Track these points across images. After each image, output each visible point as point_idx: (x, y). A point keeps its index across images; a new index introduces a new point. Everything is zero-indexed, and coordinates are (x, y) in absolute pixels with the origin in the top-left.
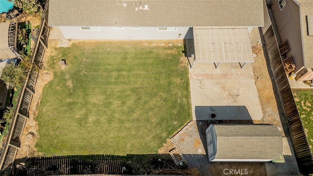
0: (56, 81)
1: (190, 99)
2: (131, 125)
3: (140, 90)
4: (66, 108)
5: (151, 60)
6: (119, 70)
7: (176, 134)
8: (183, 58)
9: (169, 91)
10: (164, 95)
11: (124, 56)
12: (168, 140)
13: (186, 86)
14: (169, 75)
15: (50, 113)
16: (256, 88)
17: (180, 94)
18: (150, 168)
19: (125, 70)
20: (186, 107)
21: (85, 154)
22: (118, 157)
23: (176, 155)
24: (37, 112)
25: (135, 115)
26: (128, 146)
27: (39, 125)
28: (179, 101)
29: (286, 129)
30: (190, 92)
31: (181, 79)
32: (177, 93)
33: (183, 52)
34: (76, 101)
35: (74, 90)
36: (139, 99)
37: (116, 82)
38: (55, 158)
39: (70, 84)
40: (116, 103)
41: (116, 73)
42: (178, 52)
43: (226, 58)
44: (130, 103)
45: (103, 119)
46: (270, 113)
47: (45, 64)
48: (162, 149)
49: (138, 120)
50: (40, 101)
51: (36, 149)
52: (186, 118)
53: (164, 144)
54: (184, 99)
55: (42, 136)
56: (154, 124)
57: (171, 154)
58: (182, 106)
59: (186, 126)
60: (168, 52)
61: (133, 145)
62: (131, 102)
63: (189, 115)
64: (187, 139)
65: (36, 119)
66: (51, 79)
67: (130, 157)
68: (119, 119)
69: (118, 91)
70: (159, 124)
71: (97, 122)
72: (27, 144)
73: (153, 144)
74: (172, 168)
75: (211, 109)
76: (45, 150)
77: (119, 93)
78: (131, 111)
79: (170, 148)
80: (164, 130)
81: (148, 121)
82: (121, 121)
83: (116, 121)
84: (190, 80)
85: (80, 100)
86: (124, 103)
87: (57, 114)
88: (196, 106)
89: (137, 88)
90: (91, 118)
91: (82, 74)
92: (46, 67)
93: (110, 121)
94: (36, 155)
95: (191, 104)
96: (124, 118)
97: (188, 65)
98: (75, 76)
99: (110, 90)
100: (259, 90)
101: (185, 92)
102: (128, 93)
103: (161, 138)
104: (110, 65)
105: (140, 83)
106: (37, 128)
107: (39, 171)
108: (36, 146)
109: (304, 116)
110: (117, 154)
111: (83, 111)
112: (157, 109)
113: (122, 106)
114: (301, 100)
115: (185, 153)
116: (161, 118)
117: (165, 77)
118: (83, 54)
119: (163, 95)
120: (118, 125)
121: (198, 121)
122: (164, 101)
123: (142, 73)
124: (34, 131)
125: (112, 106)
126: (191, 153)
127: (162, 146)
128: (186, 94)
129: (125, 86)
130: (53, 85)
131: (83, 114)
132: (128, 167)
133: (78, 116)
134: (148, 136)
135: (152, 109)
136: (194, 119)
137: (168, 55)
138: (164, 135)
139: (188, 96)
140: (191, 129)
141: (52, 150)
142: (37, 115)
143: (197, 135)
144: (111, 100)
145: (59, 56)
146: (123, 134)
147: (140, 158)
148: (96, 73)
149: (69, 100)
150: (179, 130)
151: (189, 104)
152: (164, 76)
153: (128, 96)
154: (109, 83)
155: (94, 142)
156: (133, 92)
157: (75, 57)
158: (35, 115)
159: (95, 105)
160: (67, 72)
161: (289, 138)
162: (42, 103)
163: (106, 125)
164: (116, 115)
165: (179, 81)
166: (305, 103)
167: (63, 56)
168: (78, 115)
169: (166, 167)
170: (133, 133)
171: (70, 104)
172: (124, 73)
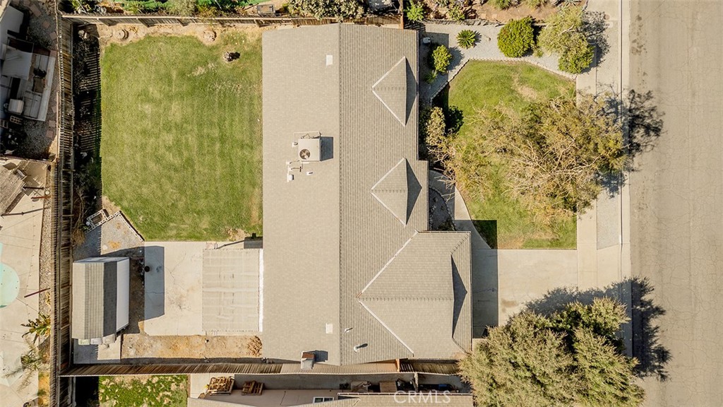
0: (203, 51)
1: (176, 240)
2: (139, 160)
3: (190, 170)
4: (163, 72)
5: (239, 185)
6: (222, 140)
7: (126, 219)
8: (243, 234)
9: (187, 211)
10: (181, 205)
11: (247, 145)
12: (119, 208)
13: (195, 236)
14: (212, 212)
15: (155, 52)
16: (191, 335)
17: (183, 226)
18: (85, 185)
19: (222, 147)
20: (163, 234)
21: (102, 105)
22: (99, 147)
23: (100, 217)
24: (156, 35)
25: (152, 165)
26: (111, 158)
27: (140, 42)
28: (172, 224)
29: (131, 362)
30: (185, 240)
31: (206, 230)
32: (184, 222)
33: (254, 235)
34: (173, 84)
35: (189, 79)
36: (176, 170)
37: (202, 136)
38: (98, 71)
39: (200, 70)
40: (169, 138)
41: (217, 135)
42: (254, 227)
43: (209, 292)
44: (170, 157)
45: (148, 124)
46: (154, 346)
47: (230, 31)
48: (108, 201)
49: (145, 169)
50: (173, 35)
51: (109, 45)
52: (147, 232)
53: (114, 203)
54: (174, 232)
55: (125, 50)
56: (139, 191)
57: (101, 212)
58: (164, 228)
59: (137, 232)
60: (254, 212)
61: (112, 164)
62: (171, 159)
63: (152, 238)
64: (120, 232)
65: (148, 37)
66: (207, 44)
67: (98, 160)
68: (146, 144)
69: (187, 139)
70: (140, 197)
71: (143, 116)
72: (114, 33)
73: (113, 189)
74: (84, 212)
75: (160, 267)
76: (106, 56)
77: (184, 141)
78: (158, 160)
79: (109, 211)
80: (132, 203)
81: (144, 182)
82: (143, 147)
83: (144, 141)
84: (205, 242)
85: (174, 90)
86: (169, 148)
87: (154, 62)
88: (163, 248)
89: (192, 167)
90: (148, 108)
91: (217, 85)
92: (227, 32)
93: (144, 132)
94: (102, 47)
95: (167, 240)
96: (149, 149)
97: (230, 240)
98: (211, 77)
99: (189, 128)
100: (188, 338)
101: (184, 234)
102: (186, 154)
103: (121, 199)
104: (231, 125)
105: (201, 169)
106: (135, 40)
107: (84, 55)
108: (112, 44)
109: (150, 390)
110: (102, 144)
111: (157, 96)
112: (160, 194)
113: (165, 146)
114: (172, 392)
115: (103, 228)
116: (147, 200)
117: (210, 206)
118: (251, 82)
119: (181, 202)
120: (138, 144)
121: (143, 248)
122: (173, 204)
123: (218, 173)
124: (130, 38)
125: (165, 133)
126: (102, 237)
127: (111, 201)
128: (182, 235)
129: (196, 149)
130: (196, 49)
131: (155, 96)
132: (88, 158)
133: (151, 89)
134: (123, 183)
135: (161, 187)
136: (147, 244)
137: (249, 210)
138: (125, 204)
139: (178, 237)
140: (133, 238)
141: (107, 65)
142: (153, 36)
143: (124, 246)
144: (174, 131)
145: (246, 47)
146: (126, 151)
147: (97, 173)
148: (216, 105)
149: (174, 74)
150: (131, 223)
151: (168, 238)
152: (212, 205)
153: (180, 154)
154: (200, 125)
155: (118, 115)
156: (186, 161)
157: (244, 71)
158: (153, 33)
159: (167, 109)
160: (218, 63)
161: (119, 362)
162: (170, 39)
163: (139, 128)
164: (152, 140)
165: (204, 227)
166: (167, 396)
167: (246, 53)
168: (154, 91)
169: (86, 204)
170: (128, 163)
171: (168, 76)
172: (218, 145)
